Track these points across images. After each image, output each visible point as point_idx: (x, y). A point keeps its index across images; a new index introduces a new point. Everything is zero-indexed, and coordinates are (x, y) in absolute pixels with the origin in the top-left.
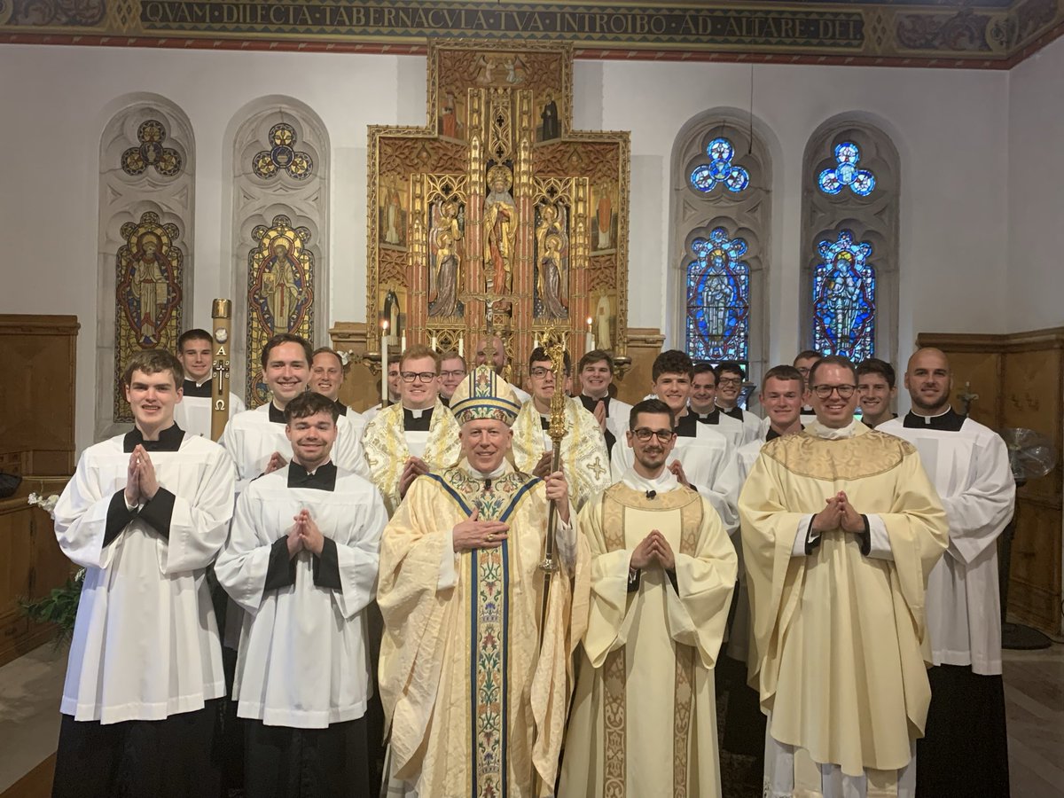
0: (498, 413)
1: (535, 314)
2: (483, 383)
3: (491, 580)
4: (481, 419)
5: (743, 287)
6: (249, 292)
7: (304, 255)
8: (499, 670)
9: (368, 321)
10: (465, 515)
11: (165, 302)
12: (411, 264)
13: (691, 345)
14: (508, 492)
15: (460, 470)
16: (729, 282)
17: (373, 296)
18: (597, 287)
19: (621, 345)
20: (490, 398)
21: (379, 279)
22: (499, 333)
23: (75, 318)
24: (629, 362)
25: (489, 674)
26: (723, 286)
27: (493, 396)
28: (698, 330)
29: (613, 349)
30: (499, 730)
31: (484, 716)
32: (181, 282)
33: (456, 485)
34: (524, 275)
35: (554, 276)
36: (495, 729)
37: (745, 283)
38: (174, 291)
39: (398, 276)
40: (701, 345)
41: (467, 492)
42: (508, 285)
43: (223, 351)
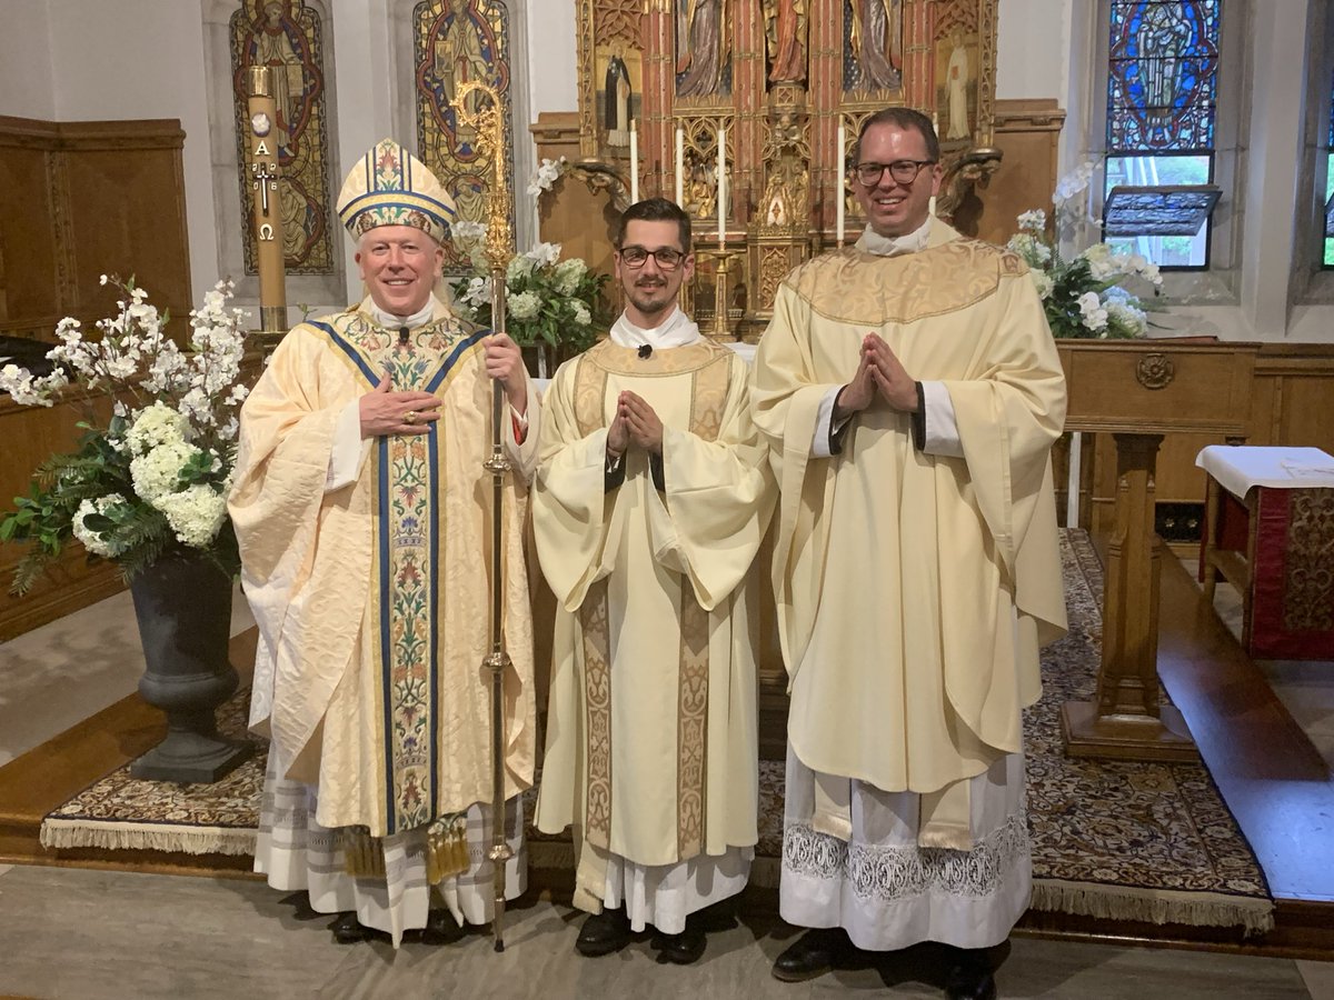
0: (415, 216)
1: (847, 83)
2: (388, 169)
3: (409, 484)
4: (387, 225)
5: (1210, 21)
6: (416, 72)
7: (494, 8)
8: (424, 617)
9: (581, 108)
10: (369, 384)
11: (301, 94)
12: (646, 11)
13: (1116, 125)
14: (438, 348)
15: (361, 313)
16: (1184, 11)
17: (587, 68)
18: (947, 32)
19: (985, 129)
20: (402, 191)
21: (596, 39)
22: (785, 119)
23: (177, 122)
24: (998, 157)
25: (409, 622)
26: (1174, 21)
27: (406, 188)
28: (1128, 99)
29: (972, 136)
30: (425, 704)
31: (402, 684)
32: (321, 62)
33: (353, 338)
34: (826, 17)
35: (878, 18)
36: (419, 702)
37: (1212, 15)
38: (312, 76)
39: (626, 32)
40: (1133, 125)
41: (371, 349)
42: (801, 37)
43: (265, 149)
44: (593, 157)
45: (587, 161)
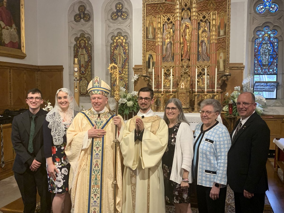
0: (101, 92)
1: (198, 59)
2: (97, 83)
3: (98, 146)
4: (95, 94)
5: (276, 47)
6: (110, 57)
7: (126, 44)
8: (99, 175)
9: (143, 64)
10: (92, 126)
11: (87, 61)
12: (157, 45)
13: (256, 68)
14: (106, 118)
15: (91, 110)
16: (270, 45)
17: (144, 56)
18: (220, 49)
19: (227, 69)
20: (99, 87)
21: (146, 50)
22: (185, 67)
23: (62, 66)
24: (230, 75)
25: (96, 176)
26: (268, 47)
28: (259, 63)
29: (224, 71)
30: (99, 194)
31: (94, 189)
32: (91, 54)
33: (89, 116)
34: (194, 46)
35: (205, 46)
36: (98, 193)
37: (276, 46)
38: (90, 57)
39: (153, 49)
40: (260, 68)
41: (92, 118)
42: (188, 50)
43: (77, 74)
44: (145, 74)
45: (144, 75)
